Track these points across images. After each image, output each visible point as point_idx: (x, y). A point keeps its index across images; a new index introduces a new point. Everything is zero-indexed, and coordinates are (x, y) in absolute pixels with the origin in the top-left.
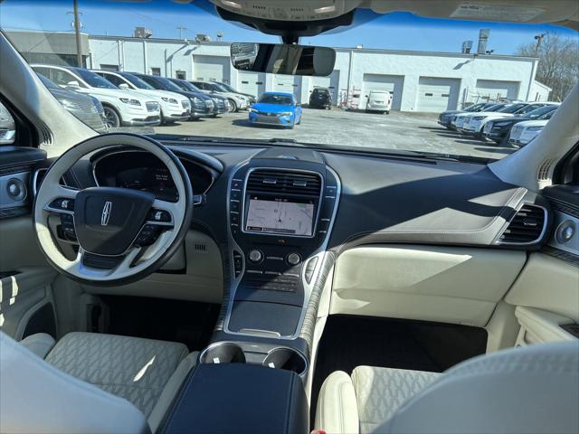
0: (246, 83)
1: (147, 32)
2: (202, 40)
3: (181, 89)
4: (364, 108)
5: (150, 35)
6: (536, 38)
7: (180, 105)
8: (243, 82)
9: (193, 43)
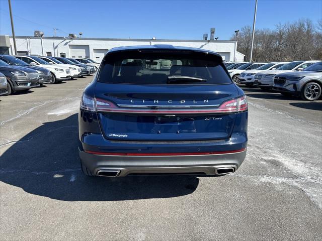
0: (98, 58)
1: (41, 33)
2: (72, 37)
3: (73, 63)
4: (159, 68)
5: (43, 35)
6: (236, 32)
7: (77, 70)
8: (97, 58)
9: (68, 39)
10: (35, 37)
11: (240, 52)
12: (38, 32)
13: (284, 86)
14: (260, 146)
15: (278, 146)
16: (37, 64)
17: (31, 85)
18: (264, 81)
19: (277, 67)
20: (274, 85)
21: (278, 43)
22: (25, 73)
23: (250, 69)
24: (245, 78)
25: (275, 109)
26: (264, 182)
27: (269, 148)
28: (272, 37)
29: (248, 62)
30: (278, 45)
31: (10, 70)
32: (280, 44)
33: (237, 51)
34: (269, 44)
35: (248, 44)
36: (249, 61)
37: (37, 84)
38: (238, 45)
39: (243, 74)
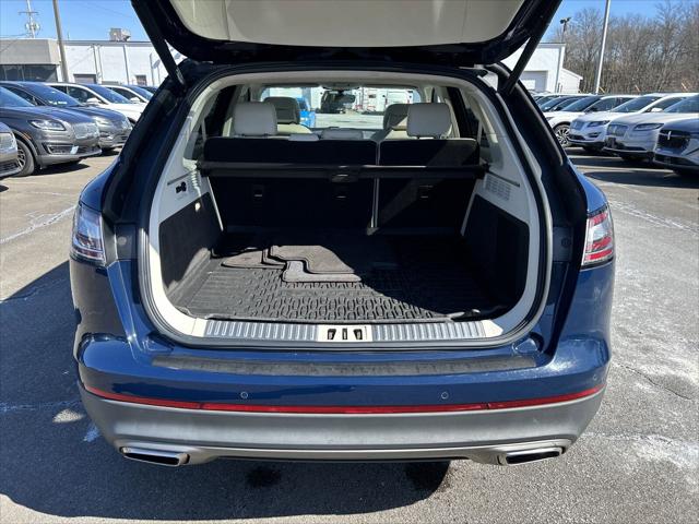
1: (124, 33)
4: (382, 109)
5: (128, 37)
10: (112, 42)
11: (570, 69)
12: (118, 31)
13: (683, 154)
14: (629, 328)
15: (680, 330)
16: (103, 102)
17: (79, 151)
18: (632, 139)
19: (664, 105)
20: (656, 150)
21: (660, 47)
22: (65, 123)
23: (594, 110)
24: (584, 132)
25: (663, 212)
26: (652, 463)
27: (656, 335)
28: (648, 34)
29: (590, 94)
30: (660, 52)
31: (30, 118)
32: (665, 51)
33: (564, 66)
34: (639, 50)
35: (590, 51)
36: (593, 91)
37: (93, 149)
38: (566, 53)
39: (580, 123)
